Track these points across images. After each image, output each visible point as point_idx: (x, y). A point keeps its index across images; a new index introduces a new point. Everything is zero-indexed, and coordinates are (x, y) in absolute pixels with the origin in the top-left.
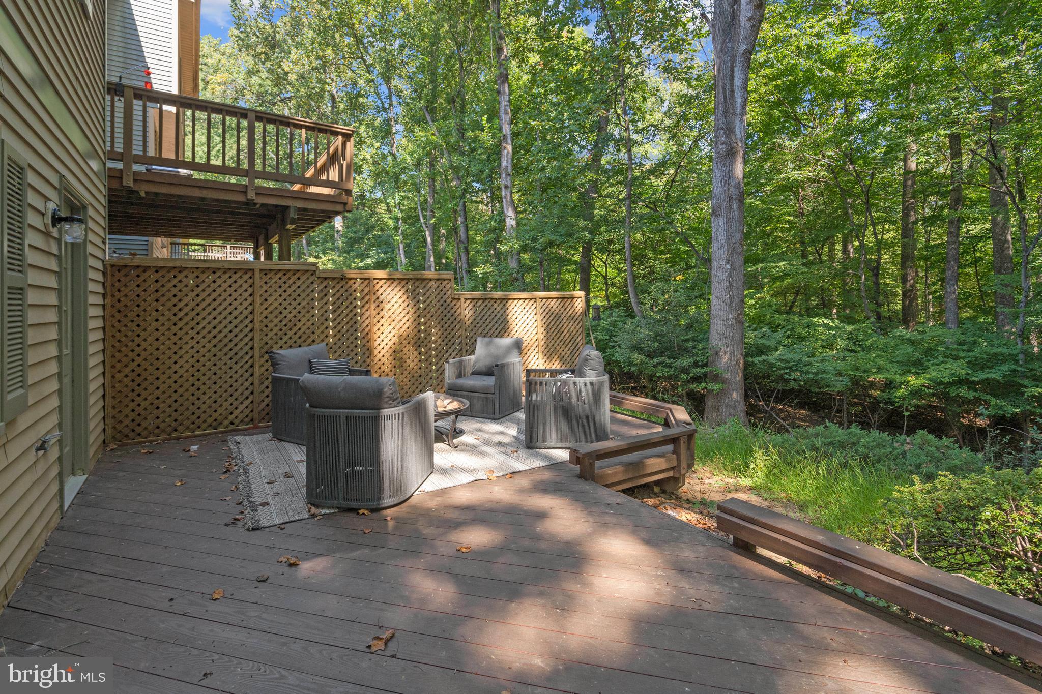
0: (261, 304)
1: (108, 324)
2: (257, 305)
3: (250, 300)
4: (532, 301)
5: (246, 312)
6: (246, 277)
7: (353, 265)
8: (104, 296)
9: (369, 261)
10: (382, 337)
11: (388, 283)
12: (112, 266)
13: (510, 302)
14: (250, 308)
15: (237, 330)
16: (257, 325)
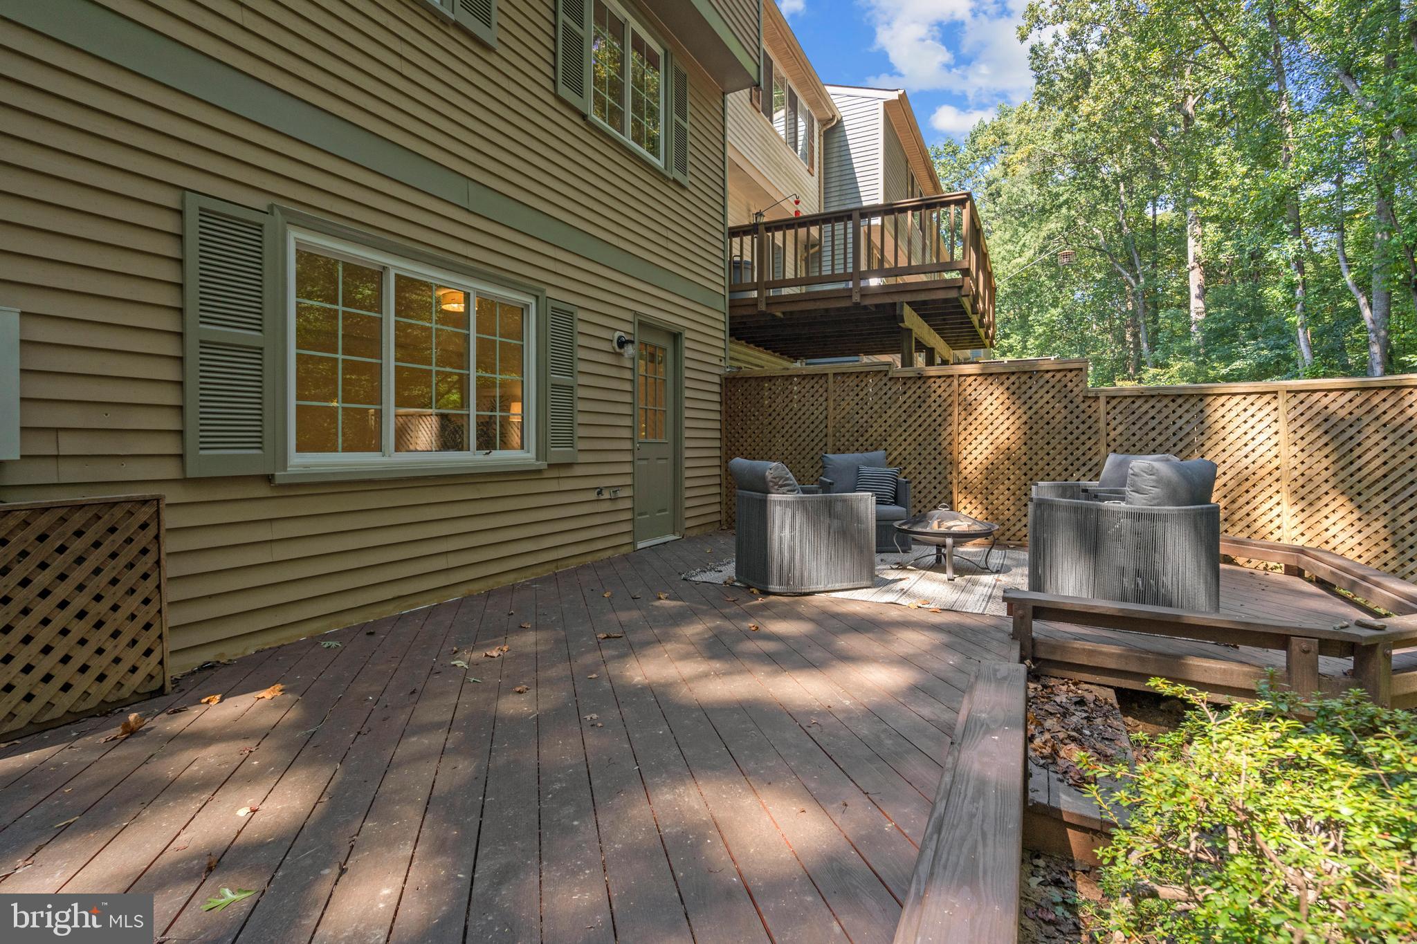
0: (835, 409)
1: (724, 427)
2: (831, 410)
3: (825, 404)
4: (1267, 398)
5: (821, 417)
6: (821, 382)
7: (1212, 373)
8: (721, 403)
9: (1238, 364)
10: (970, 448)
11: (980, 379)
12: (726, 379)
13: (1210, 399)
14: (825, 413)
15: (814, 434)
16: (830, 430)
